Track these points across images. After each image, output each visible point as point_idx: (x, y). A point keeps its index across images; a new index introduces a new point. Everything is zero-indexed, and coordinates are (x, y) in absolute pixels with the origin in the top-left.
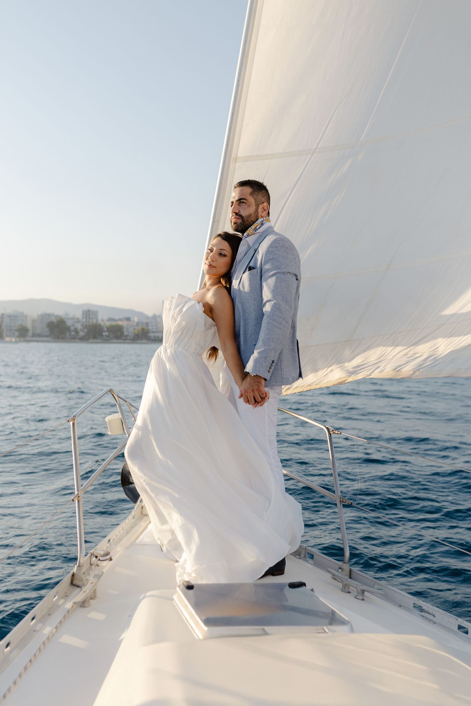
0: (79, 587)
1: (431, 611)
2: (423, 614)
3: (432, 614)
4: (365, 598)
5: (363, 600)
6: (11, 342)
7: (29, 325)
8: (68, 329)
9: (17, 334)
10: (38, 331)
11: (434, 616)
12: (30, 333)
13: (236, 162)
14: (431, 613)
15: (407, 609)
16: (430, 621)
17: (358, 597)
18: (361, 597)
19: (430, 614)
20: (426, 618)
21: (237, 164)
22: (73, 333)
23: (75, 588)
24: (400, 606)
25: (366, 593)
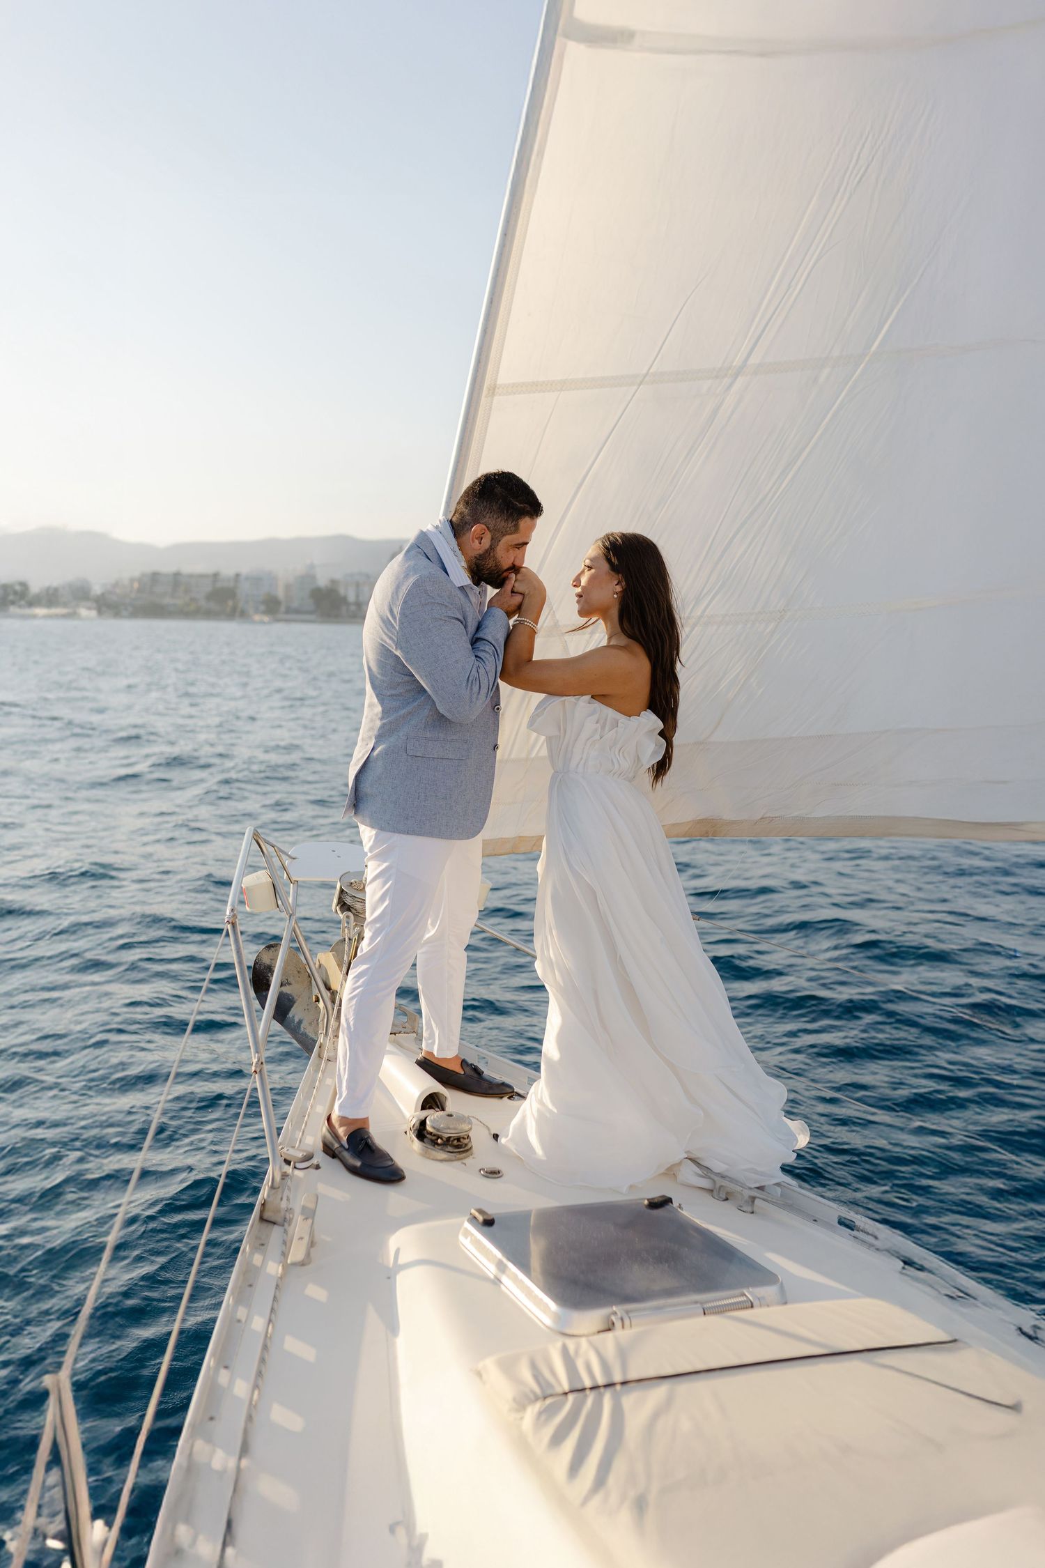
0: (275, 1223)
1: (870, 1230)
2: (855, 1233)
3: (872, 1235)
4: (755, 1209)
5: (753, 1213)
6: (262, 622)
7: (280, 594)
8: (344, 600)
9: (262, 608)
10: (295, 604)
11: (876, 1238)
12: (283, 609)
13: (493, 394)
14: (870, 1232)
15: (827, 1225)
16: (871, 1246)
17: (744, 1209)
18: (749, 1209)
19: (868, 1234)
20: (863, 1242)
21: (496, 398)
22: (353, 608)
23: (270, 1226)
24: (815, 1221)
25: (757, 1201)
